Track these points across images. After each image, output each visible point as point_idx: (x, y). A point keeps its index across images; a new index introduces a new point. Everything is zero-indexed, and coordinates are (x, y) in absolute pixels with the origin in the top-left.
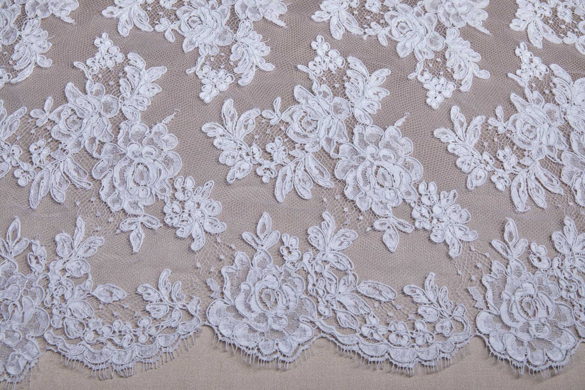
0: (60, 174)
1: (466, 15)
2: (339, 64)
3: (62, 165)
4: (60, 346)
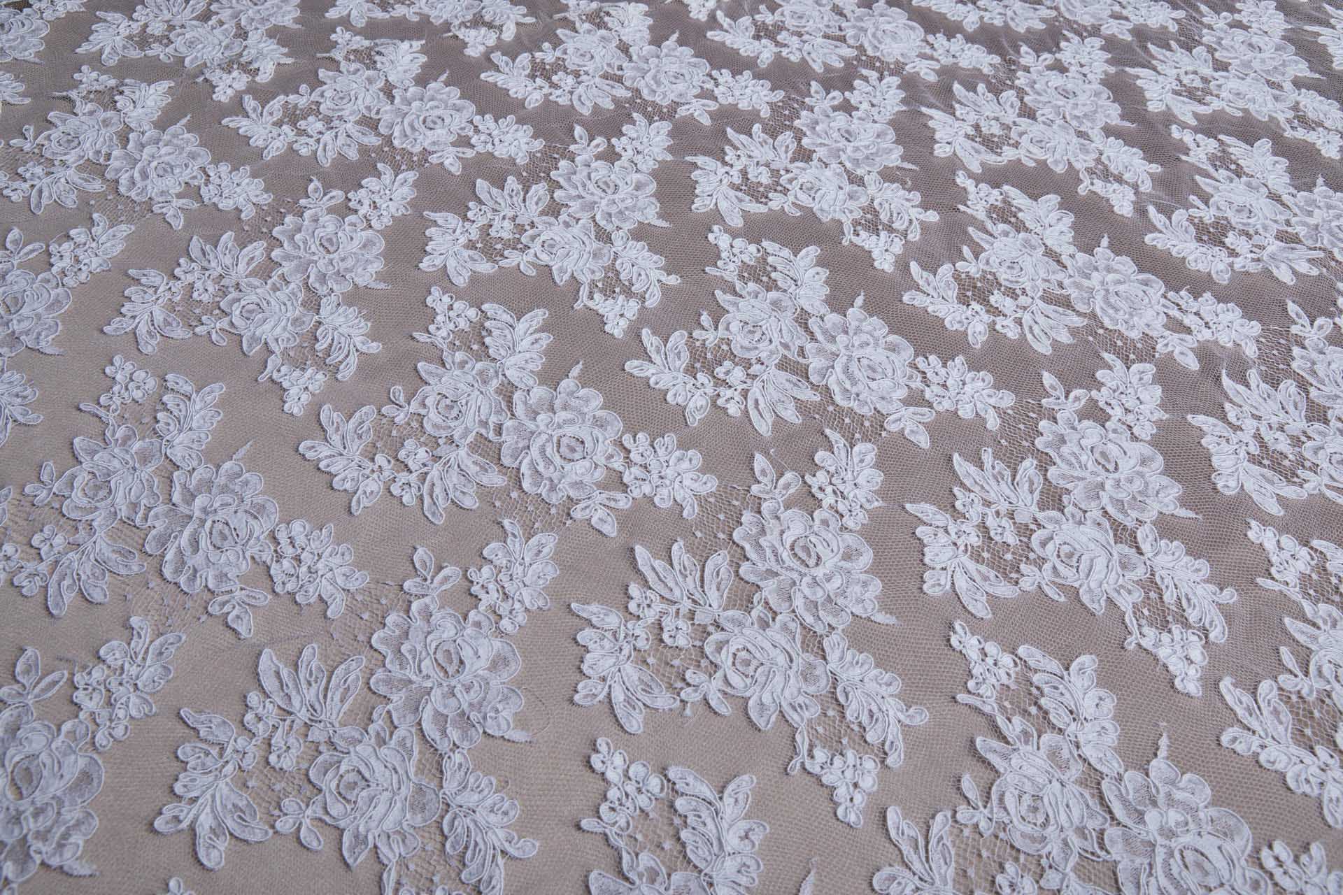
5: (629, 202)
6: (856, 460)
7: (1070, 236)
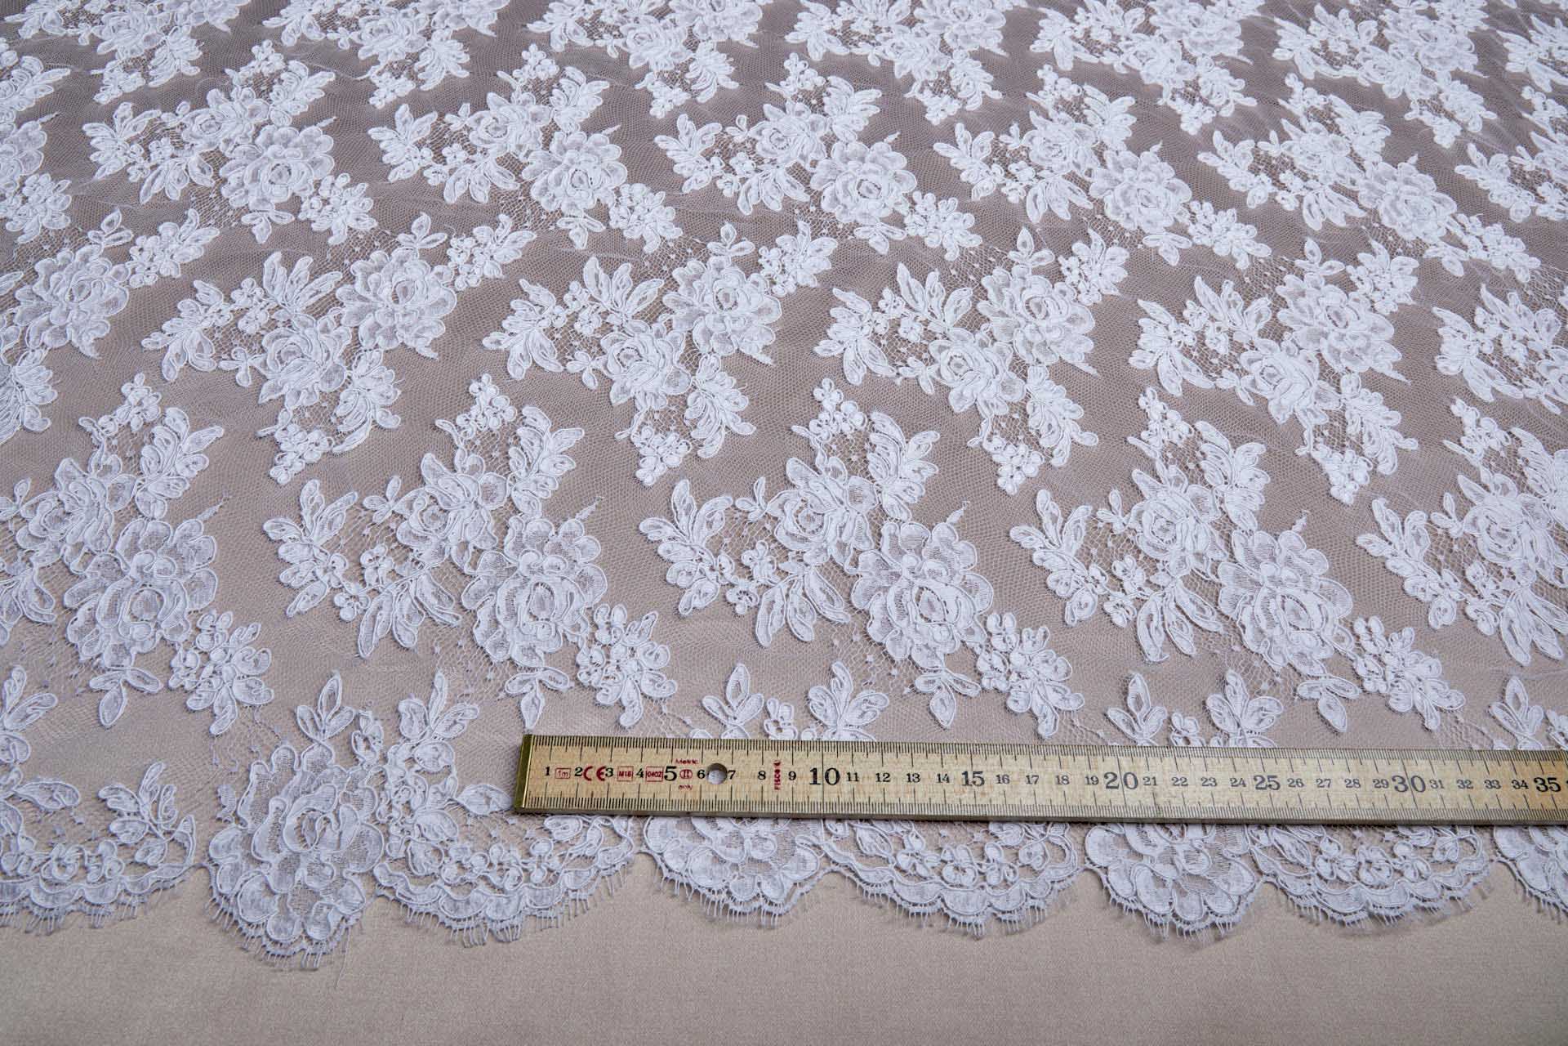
0: (409, 600)
1: (1058, 344)
2: (858, 424)
3: (412, 586)
4: (400, 889)
5: (977, 31)
6: (1108, 257)
7: (1380, 146)
